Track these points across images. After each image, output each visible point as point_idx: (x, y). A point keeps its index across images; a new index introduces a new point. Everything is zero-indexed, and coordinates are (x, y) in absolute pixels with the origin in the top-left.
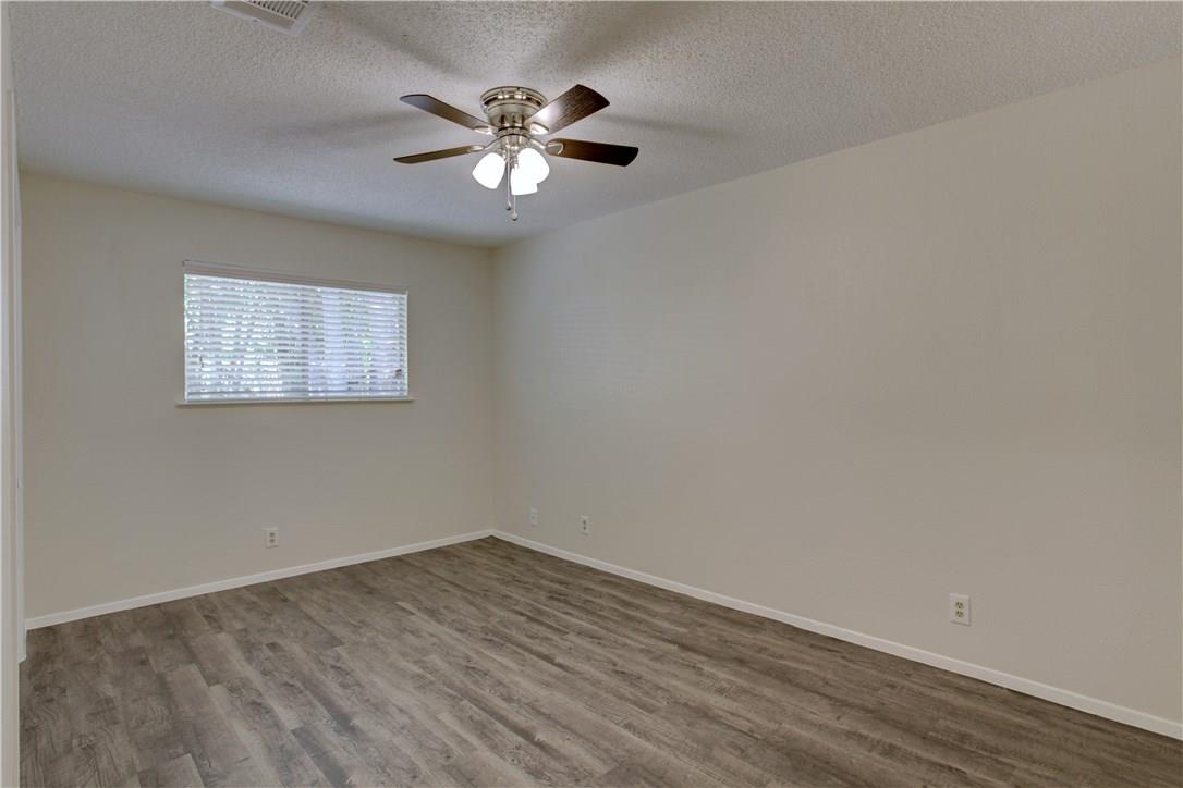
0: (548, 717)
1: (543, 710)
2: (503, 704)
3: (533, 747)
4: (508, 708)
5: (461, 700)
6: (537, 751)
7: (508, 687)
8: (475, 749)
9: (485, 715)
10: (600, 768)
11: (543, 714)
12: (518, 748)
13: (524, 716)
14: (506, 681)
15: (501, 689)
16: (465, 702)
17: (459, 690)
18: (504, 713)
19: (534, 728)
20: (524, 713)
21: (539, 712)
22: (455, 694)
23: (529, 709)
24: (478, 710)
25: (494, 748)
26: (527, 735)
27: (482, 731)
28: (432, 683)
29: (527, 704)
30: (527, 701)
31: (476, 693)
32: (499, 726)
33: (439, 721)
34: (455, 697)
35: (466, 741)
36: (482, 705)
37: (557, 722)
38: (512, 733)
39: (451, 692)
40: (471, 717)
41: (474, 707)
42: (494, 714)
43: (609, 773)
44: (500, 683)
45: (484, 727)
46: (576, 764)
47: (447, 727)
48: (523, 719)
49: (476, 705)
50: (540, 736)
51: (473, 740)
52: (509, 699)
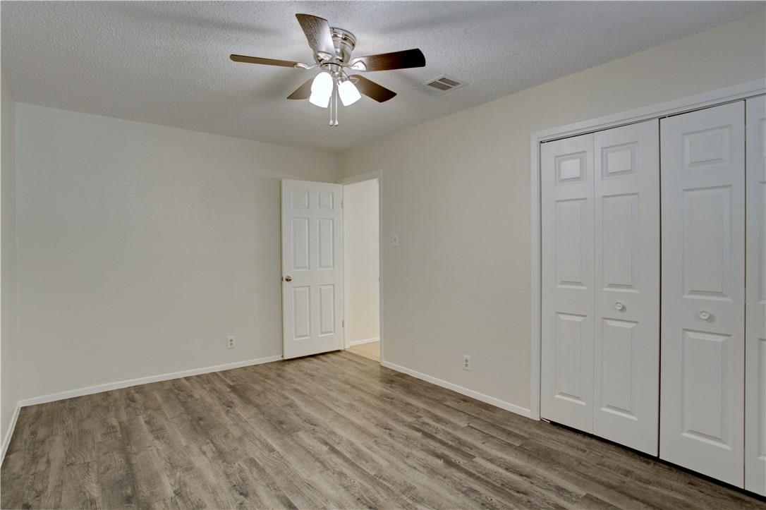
0: (318, 460)
1: (319, 465)
2: (345, 471)
3: (331, 443)
4: (342, 468)
5: (375, 475)
6: (329, 442)
7: (341, 485)
8: (362, 444)
9: (358, 463)
10: (301, 434)
11: (320, 462)
12: (339, 443)
13: (332, 461)
14: (342, 490)
15: (347, 484)
16: (373, 473)
17: (379, 483)
18: (346, 465)
19: (328, 453)
20: (331, 463)
21: (322, 463)
22: (381, 480)
23: (328, 466)
24: (363, 467)
25: (352, 444)
26: (333, 450)
27: (359, 454)
28: (403, 493)
29: (329, 469)
30: (329, 472)
31: (366, 481)
32: (349, 456)
33: (387, 460)
34: (380, 478)
35: (368, 448)
36: (360, 470)
37: (313, 456)
38: (341, 451)
39: (384, 482)
40: (367, 462)
41: (365, 469)
42: (353, 464)
43: (297, 431)
44: (347, 488)
45: (358, 455)
46: (311, 435)
47: (381, 456)
48: (333, 460)
49: (364, 471)
50: (325, 448)
51: (364, 449)
52: (341, 474)
